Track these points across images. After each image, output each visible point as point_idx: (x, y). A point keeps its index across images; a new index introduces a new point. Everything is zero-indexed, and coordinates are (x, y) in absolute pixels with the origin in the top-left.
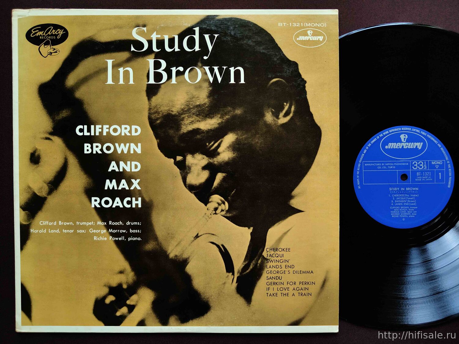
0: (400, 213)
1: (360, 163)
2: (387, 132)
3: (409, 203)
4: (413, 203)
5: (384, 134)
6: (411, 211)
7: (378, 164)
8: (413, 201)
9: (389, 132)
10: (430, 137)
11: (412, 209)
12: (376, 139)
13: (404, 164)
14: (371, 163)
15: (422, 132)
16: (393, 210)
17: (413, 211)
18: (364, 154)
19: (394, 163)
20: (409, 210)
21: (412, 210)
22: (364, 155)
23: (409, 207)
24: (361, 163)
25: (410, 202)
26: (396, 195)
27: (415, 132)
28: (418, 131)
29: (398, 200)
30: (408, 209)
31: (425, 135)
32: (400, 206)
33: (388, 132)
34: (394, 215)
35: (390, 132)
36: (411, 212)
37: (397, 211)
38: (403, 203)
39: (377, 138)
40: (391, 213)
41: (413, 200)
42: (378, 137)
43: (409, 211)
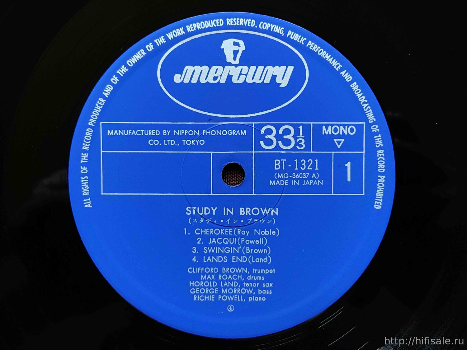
0: (220, 289)
1: (90, 127)
2: (179, 32)
3: (247, 255)
4: (263, 256)
5: (170, 36)
6: (256, 282)
7: (150, 133)
8: (260, 251)
9: (185, 30)
10: (316, 48)
11: (257, 275)
12: (144, 53)
13: (232, 133)
14: (127, 127)
15: (290, 33)
16: (196, 277)
17: (261, 282)
18: (104, 97)
19: (200, 128)
20: (249, 278)
21: (259, 278)
22: (103, 101)
23: (250, 270)
24: (96, 128)
25: (253, 254)
26: (206, 231)
27: (269, 32)
28: (278, 29)
29: (213, 245)
30: (245, 275)
31: (302, 41)
32: (220, 266)
33: (183, 32)
34: (200, 295)
35: (189, 30)
36: (255, 285)
37: (209, 280)
38: (229, 256)
39: (146, 51)
40: (192, 287)
41: (260, 247)
42: (150, 47)
43: (249, 282)
